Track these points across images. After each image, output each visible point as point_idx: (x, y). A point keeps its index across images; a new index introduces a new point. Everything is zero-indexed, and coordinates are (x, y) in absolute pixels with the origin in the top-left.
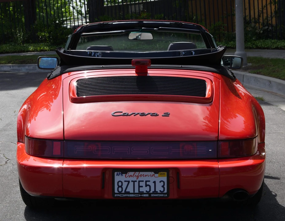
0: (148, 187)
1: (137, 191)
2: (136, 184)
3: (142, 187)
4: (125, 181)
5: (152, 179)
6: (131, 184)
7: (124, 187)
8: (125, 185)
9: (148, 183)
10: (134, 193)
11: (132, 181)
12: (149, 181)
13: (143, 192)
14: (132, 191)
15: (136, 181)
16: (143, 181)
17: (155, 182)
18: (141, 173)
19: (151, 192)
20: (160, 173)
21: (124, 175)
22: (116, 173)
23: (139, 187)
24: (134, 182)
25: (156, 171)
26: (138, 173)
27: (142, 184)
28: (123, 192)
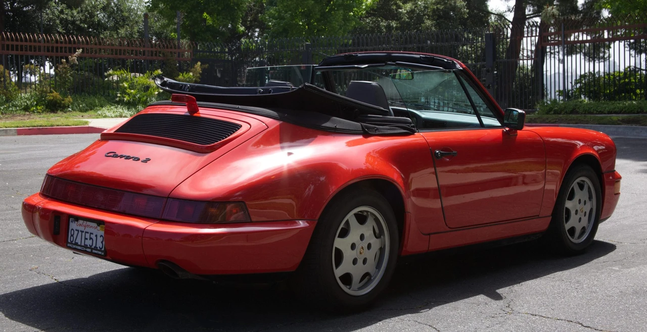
0: (91, 240)
1: (83, 244)
2: (84, 234)
3: (87, 239)
4: (76, 230)
5: (95, 231)
6: (80, 233)
7: (75, 236)
8: (76, 232)
9: (92, 236)
10: (81, 246)
11: (81, 231)
12: (92, 234)
13: (87, 245)
14: (79, 243)
15: (83, 232)
16: (88, 233)
17: (96, 236)
18: (89, 223)
19: (93, 247)
20: (101, 226)
21: (76, 222)
22: (71, 219)
23: (86, 239)
24: (82, 232)
25: (100, 222)
26: (86, 222)
27: (88, 236)
28: (74, 242)
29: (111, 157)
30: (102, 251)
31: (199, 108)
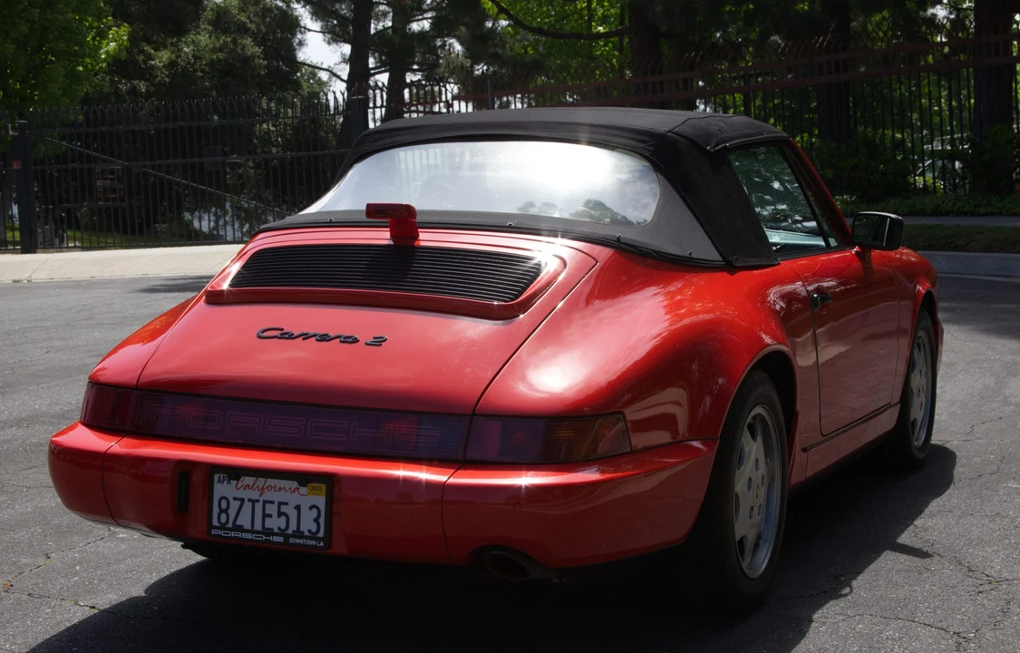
0: (283, 518)
1: (258, 527)
2: (259, 507)
3: (270, 516)
4: (235, 499)
5: (293, 499)
6: (248, 505)
7: (232, 513)
8: (235, 505)
9: (284, 509)
10: (252, 531)
11: (250, 500)
12: (286, 504)
13: (272, 529)
14: (247, 526)
15: (258, 501)
16: (272, 502)
17: (298, 508)
18: (271, 482)
19: (290, 532)
20: (310, 485)
21: (234, 482)
22: (216, 477)
23: (265, 516)
24: (254, 502)
25: (304, 478)
26: (263, 480)
27: (272, 509)
28: (230, 525)
29: (275, 340)
30: (319, 539)
31: (419, 230)
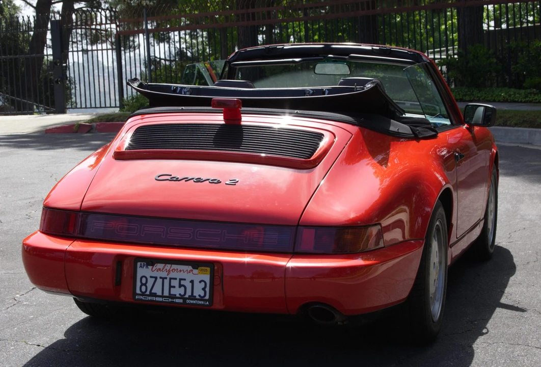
0: (183, 288)
1: (166, 293)
2: (167, 282)
3: (174, 287)
4: (151, 277)
5: (189, 277)
6: (159, 281)
7: (149, 285)
8: (151, 282)
9: (183, 282)
10: (162, 296)
11: (161, 278)
12: (185, 280)
13: (175, 295)
14: (159, 293)
15: (166, 278)
16: (176, 279)
17: (192, 282)
18: (174, 267)
19: (187, 296)
20: (200, 268)
21: (150, 267)
22: (139, 264)
23: (171, 287)
24: (163, 279)
25: (196, 264)
26: (169, 266)
27: (175, 283)
28: (148, 293)
29: (167, 181)
30: (206, 301)
